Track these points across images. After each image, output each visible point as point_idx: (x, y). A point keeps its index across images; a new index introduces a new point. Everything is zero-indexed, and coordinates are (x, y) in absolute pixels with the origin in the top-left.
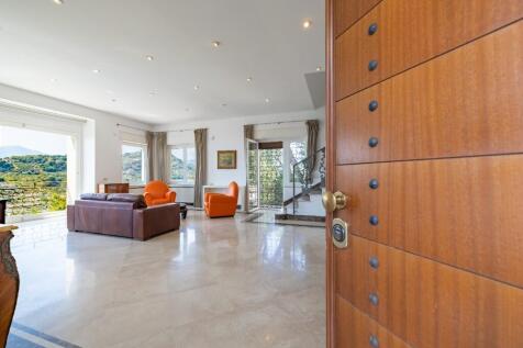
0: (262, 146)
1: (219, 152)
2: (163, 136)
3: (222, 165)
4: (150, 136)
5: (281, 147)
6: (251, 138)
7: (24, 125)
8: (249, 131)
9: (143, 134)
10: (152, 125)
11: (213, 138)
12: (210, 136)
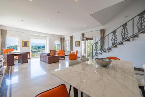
0: (87, 39)
1: (76, 42)
2: (64, 38)
3: (76, 45)
4: (61, 39)
5: (93, 39)
6: (84, 37)
7: (36, 39)
8: (83, 35)
9: (60, 38)
10: (62, 36)
11: (74, 38)
12: (73, 38)
